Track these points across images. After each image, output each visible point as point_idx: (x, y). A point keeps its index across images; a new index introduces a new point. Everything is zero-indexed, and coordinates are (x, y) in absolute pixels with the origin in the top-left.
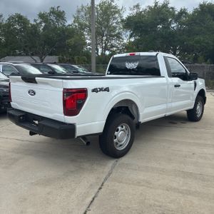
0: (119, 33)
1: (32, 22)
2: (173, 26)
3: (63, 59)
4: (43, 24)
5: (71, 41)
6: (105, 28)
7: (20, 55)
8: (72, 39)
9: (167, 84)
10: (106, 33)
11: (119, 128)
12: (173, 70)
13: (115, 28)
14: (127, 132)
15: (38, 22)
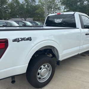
0: (59, 7)
1: (22, 3)
2: (85, 3)
3: (35, 19)
4: (26, 4)
5: (37, 11)
6: (53, 4)
7: (18, 18)
8: (38, 10)
9: (80, 33)
10: (53, 7)
11: (42, 67)
12: (85, 24)
13: (57, 5)
14: (49, 68)
15: (24, 3)
